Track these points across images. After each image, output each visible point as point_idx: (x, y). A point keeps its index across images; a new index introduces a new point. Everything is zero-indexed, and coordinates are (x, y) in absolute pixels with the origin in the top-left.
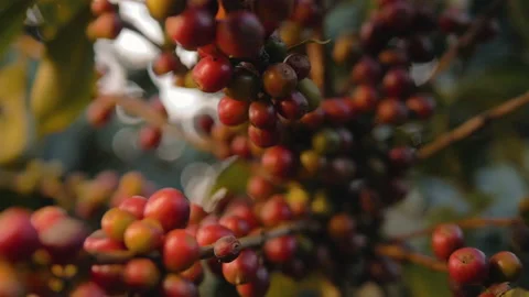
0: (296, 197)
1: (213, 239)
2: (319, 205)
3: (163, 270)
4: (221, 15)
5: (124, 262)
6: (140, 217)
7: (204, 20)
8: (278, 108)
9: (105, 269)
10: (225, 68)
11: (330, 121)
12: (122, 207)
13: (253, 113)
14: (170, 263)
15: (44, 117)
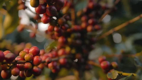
0: (68, 49)
1: (46, 59)
2: (74, 51)
3: (33, 65)
4: (48, 6)
5: (24, 63)
6: (28, 53)
7: (43, 7)
8: (61, 28)
9: (20, 65)
10: (49, 18)
11: (75, 31)
12: (24, 50)
13: (55, 29)
14: (35, 63)
15: (7, 29)
